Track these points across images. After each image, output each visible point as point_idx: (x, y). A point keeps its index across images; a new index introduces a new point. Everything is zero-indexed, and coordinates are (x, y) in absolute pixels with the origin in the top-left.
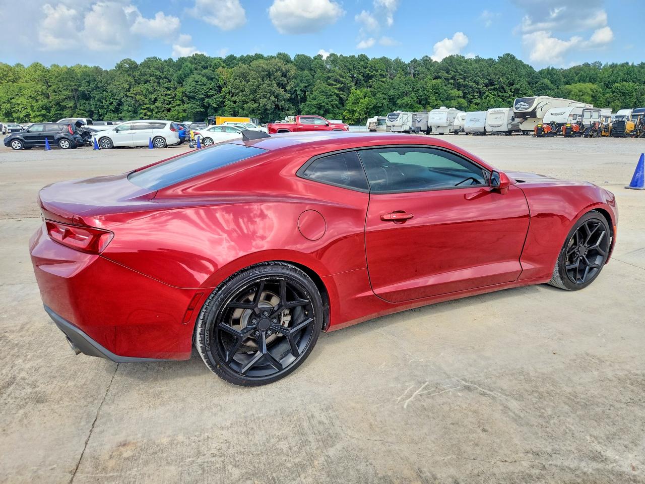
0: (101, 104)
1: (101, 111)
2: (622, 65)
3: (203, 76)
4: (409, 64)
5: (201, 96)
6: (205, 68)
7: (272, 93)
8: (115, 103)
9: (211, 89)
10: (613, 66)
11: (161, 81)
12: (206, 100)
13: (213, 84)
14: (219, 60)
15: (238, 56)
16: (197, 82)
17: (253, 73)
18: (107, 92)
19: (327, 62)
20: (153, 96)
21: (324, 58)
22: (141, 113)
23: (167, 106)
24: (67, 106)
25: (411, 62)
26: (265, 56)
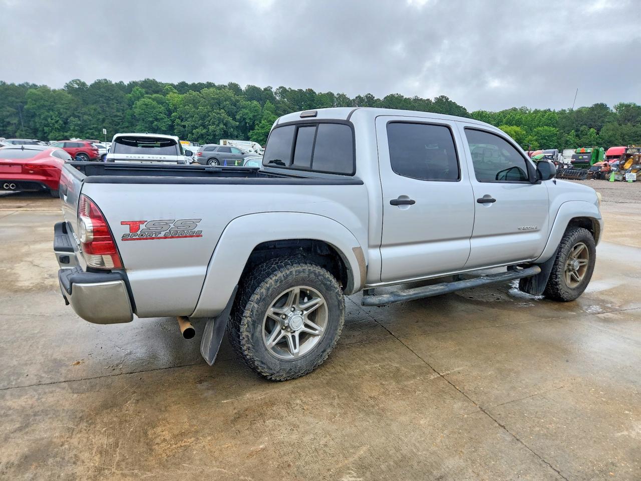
0: (46, 122)
1: (46, 129)
2: (545, 112)
3: (154, 100)
4: (354, 100)
5: (151, 119)
6: (157, 92)
7: (221, 120)
8: (60, 122)
9: (160, 113)
10: (536, 112)
11: (111, 102)
12: (156, 123)
13: (163, 108)
14: (170, 86)
15: (189, 82)
16: (146, 105)
17: (202, 100)
18: (53, 110)
19: (276, 93)
20: (101, 117)
21: (274, 90)
22: (87, 133)
23: (115, 127)
24: (11, 122)
25: (356, 97)
26: (216, 84)
